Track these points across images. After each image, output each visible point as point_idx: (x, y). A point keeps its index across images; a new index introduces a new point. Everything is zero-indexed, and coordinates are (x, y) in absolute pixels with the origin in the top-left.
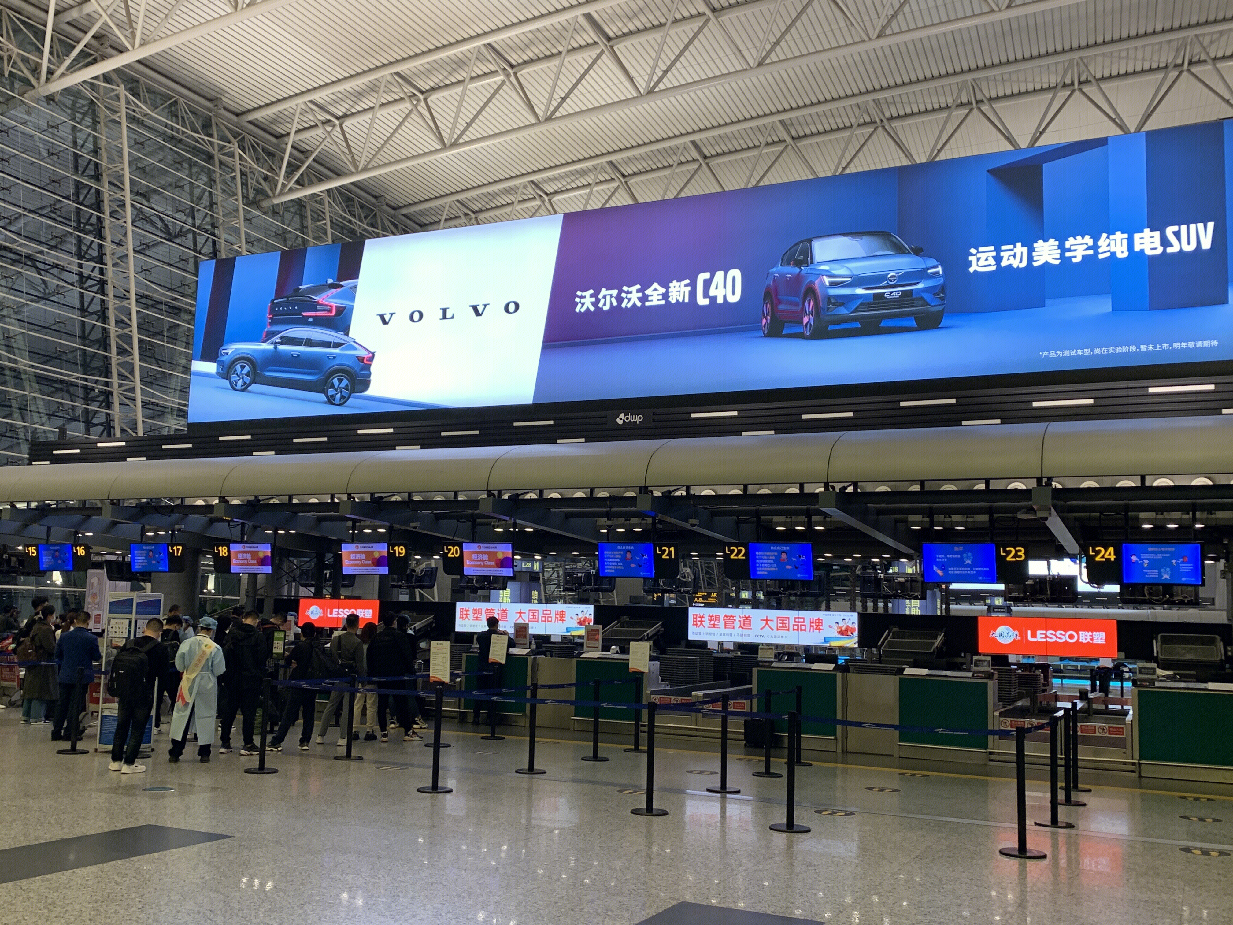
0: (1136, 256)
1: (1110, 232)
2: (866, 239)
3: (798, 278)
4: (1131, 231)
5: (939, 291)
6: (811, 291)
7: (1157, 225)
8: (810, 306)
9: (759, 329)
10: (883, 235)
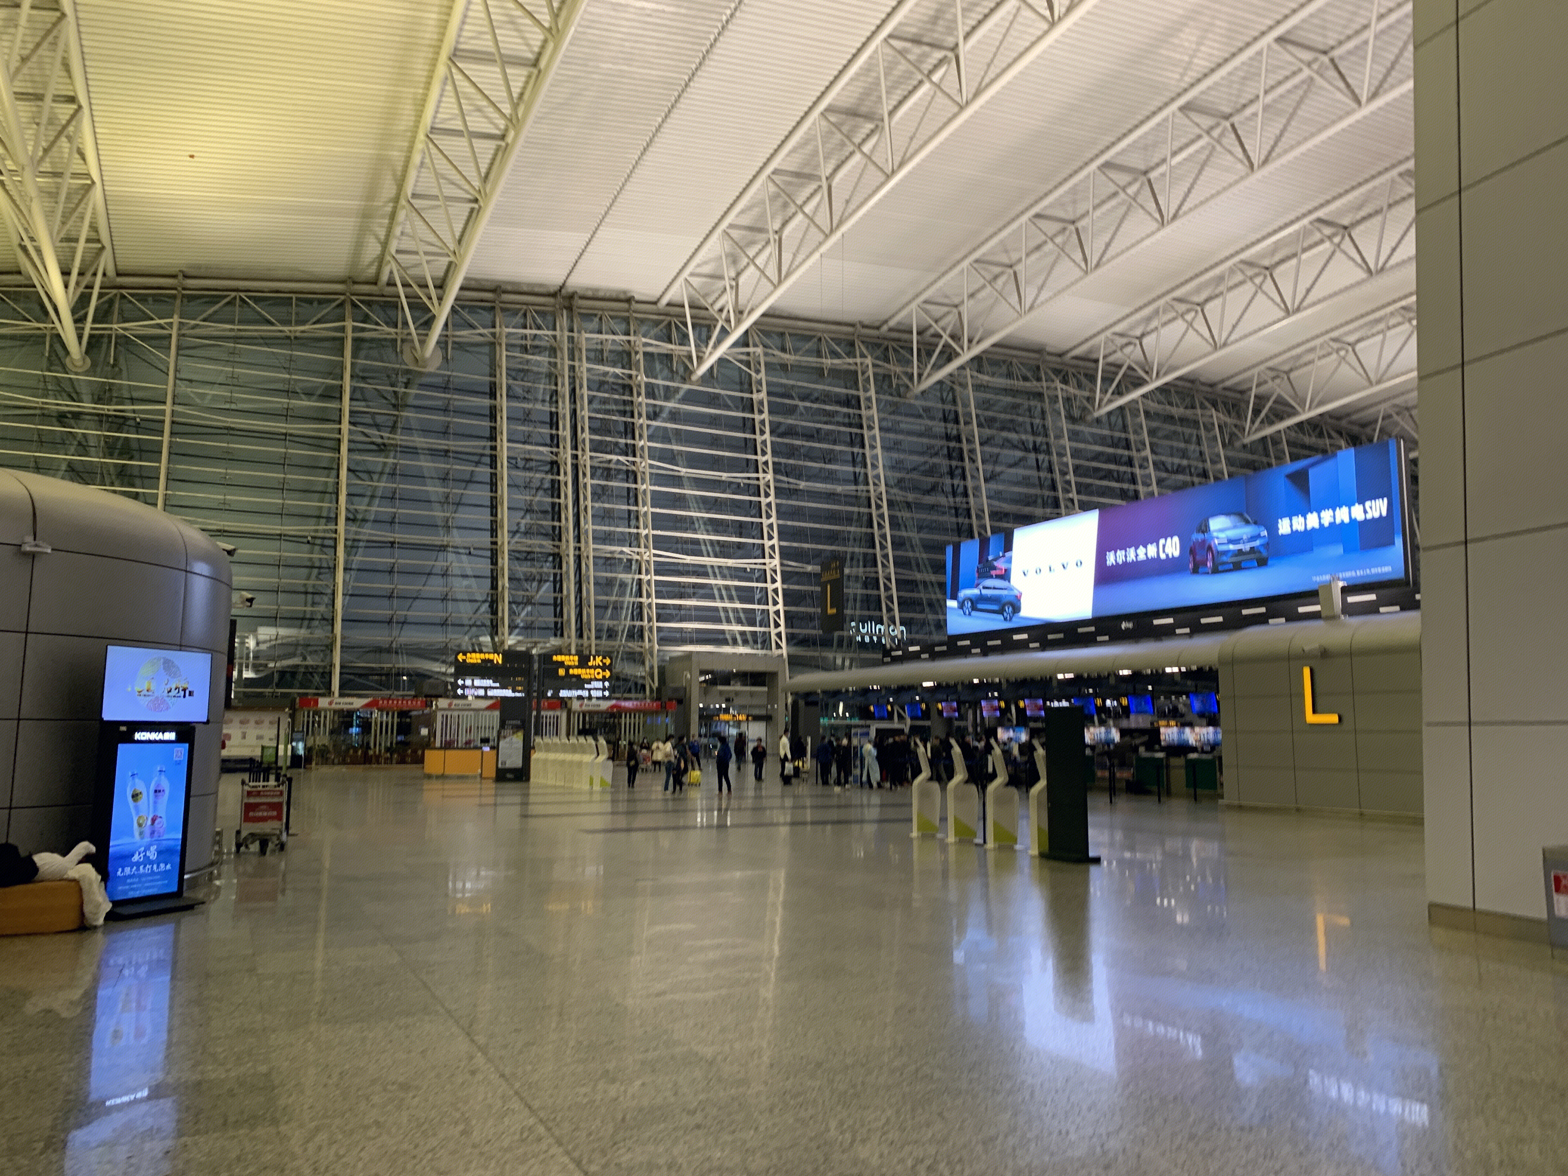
0: (1353, 521)
1: (1340, 507)
2: (1233, 518)
3: (1204, 541)
4: (1350, 505)
5: (1266, 546)
6: (1210, 548)
7: (1362, 502)
8: (1210, 556)
9: (1187, 568)
10: (1240, 515)
